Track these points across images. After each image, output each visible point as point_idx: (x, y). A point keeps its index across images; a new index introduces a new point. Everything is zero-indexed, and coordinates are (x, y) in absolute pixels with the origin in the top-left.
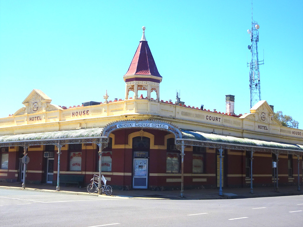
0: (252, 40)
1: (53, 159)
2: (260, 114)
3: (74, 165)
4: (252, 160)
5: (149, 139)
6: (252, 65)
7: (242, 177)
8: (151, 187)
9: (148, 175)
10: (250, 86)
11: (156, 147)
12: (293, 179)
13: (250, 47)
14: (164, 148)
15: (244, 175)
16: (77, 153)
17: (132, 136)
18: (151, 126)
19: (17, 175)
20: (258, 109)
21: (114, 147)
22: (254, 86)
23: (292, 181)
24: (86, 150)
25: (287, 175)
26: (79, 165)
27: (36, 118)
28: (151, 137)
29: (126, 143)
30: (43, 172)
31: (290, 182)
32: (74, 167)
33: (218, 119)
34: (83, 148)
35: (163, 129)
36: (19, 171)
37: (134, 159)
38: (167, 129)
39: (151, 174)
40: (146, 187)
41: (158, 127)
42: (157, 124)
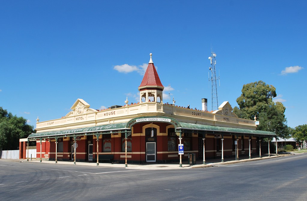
1: (92, 145)
2: (225, 110)
3: (106, 148)
4: (222, 141)
5: (156, 129)
7: (214, 152)
9: (156, 153)
11: (161, 134)
12: (245, 151)
14: (166, 134)
15: (216, 151)
16: (107, 140)
17: (145, 127)
18: (159, 121)
19: (69, 156)
20: (223, 107)
21: (133, 135)
23: (244, 153)
24: (114, 138)
26: (109, 148)
27: (80, 118)
28: (157, 127)
29: (141, 132)
30: (86, 153)
32: (107, 149)
33: (199, 114)
34: (112, 136)
35: (167, 122)
36: (70, 153)
37: (147, 143)
38: (170, 122)
39: (158, 153)
40: (155, 161)
41: (164, 121)
42: (163, 119)
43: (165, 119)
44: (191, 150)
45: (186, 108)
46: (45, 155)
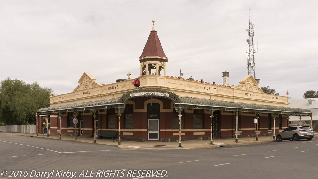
0: (249, 35)
1: (98, 120)
3: (111, 124)
4: (237, 118)
5: (159, 105)
6: (249, 53)
7: (232, 131)
8: (161, 139)
9: (159, 130)
10: (248, 68)
11: (164, 111)
13: (248, 41)
15: (234, 129)
16: (112, 116)
17: (146, 103)
18: (156, 95)
19: (78, 132)
20: (245, 81)
21: (135, 111)
22: (250, 68)
25: (267, 128)
27: (87, 92)
28: (161, 103)
29: (143, 108)
30: (93, 129)
31: (269, 133)
33: (214, 89)
34: (115, 112)
35: (165, 97)
36: (79, 128)
37: (149, 120)
38: (168, 96)
39: (161, 130)
40: (157, 139)
41: (161, 95)
42: (161, 93)
43: (162, 93)
44: (203, 128)
45: (199, 81)
46: (57, 130)
